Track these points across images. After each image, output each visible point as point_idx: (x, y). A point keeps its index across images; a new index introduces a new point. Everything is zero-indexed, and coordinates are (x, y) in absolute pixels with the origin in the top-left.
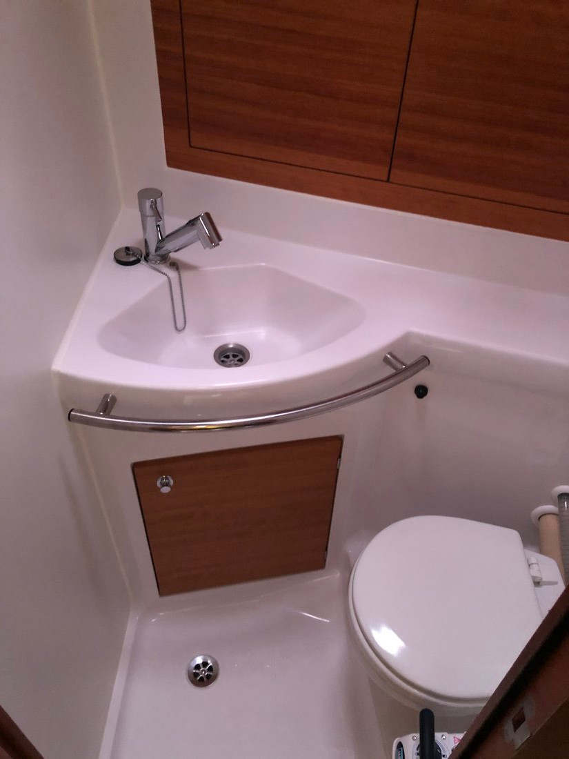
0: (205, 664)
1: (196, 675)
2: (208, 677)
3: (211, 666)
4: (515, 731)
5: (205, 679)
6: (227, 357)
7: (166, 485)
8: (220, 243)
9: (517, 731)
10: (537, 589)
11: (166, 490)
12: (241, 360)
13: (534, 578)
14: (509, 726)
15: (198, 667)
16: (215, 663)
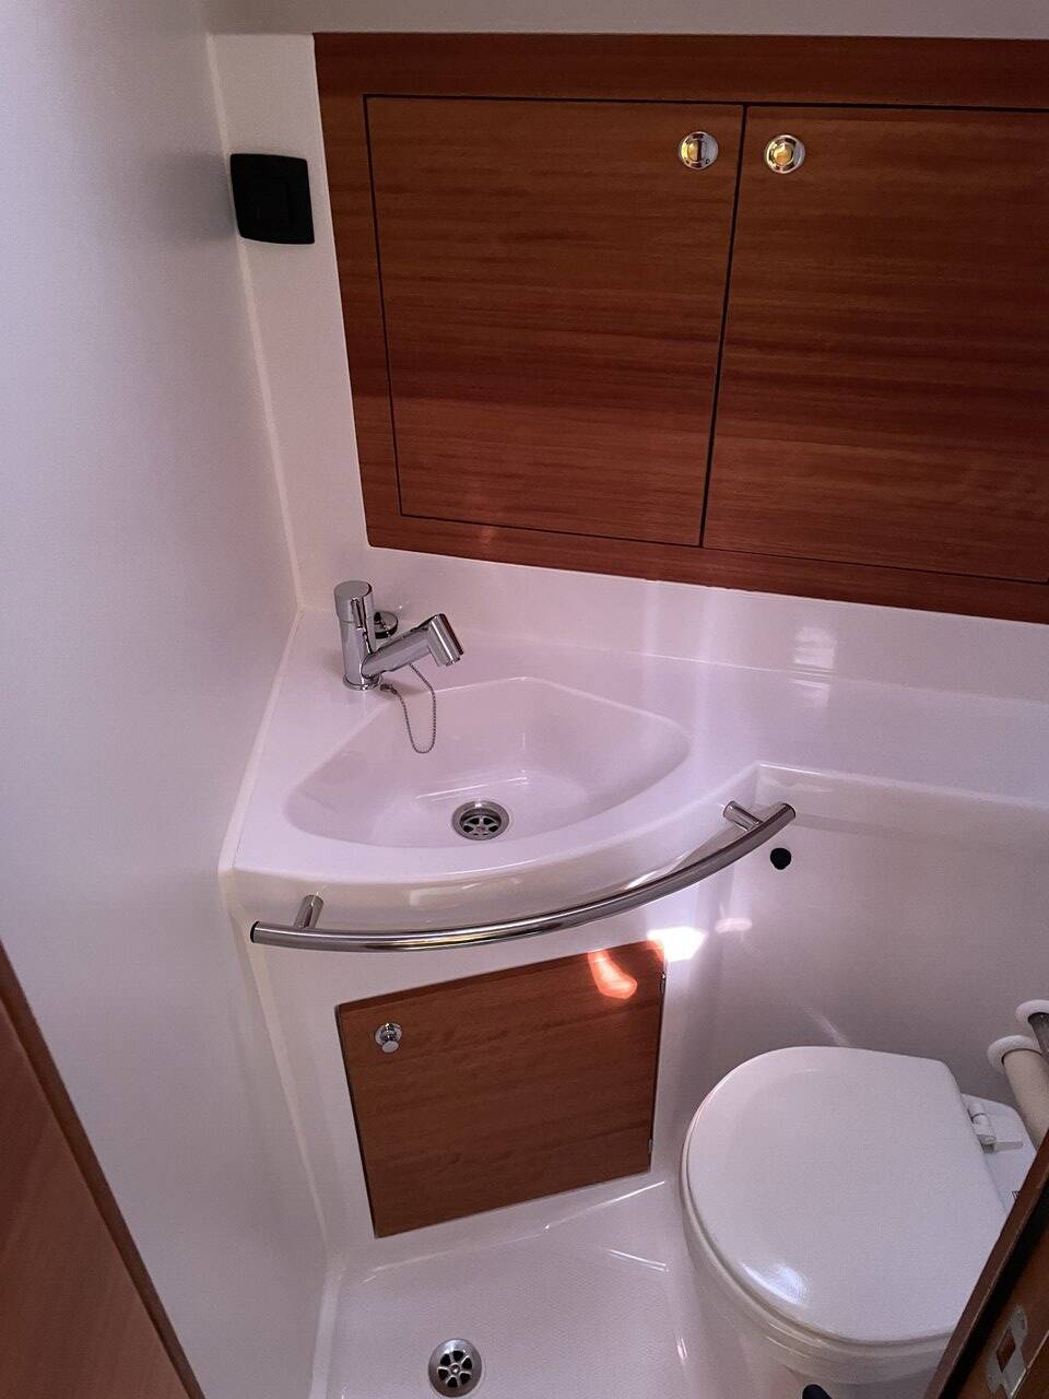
0: (458, 1355)
1: (443, 1374)
2: (465, 1378)
3: (468, 1360)
4: (1002, 1369)
5: (459, 1383)
6: (476, 821)
7: (391, 1039)
8: (461, 657)
9: (1007, 1368)
10: (989, 1156)
11: (391, 1046)
12: (493, 829)
13: (981, 1138)
14: (992, 1362)
15: (446, 1360)
16: (475, 1353)
